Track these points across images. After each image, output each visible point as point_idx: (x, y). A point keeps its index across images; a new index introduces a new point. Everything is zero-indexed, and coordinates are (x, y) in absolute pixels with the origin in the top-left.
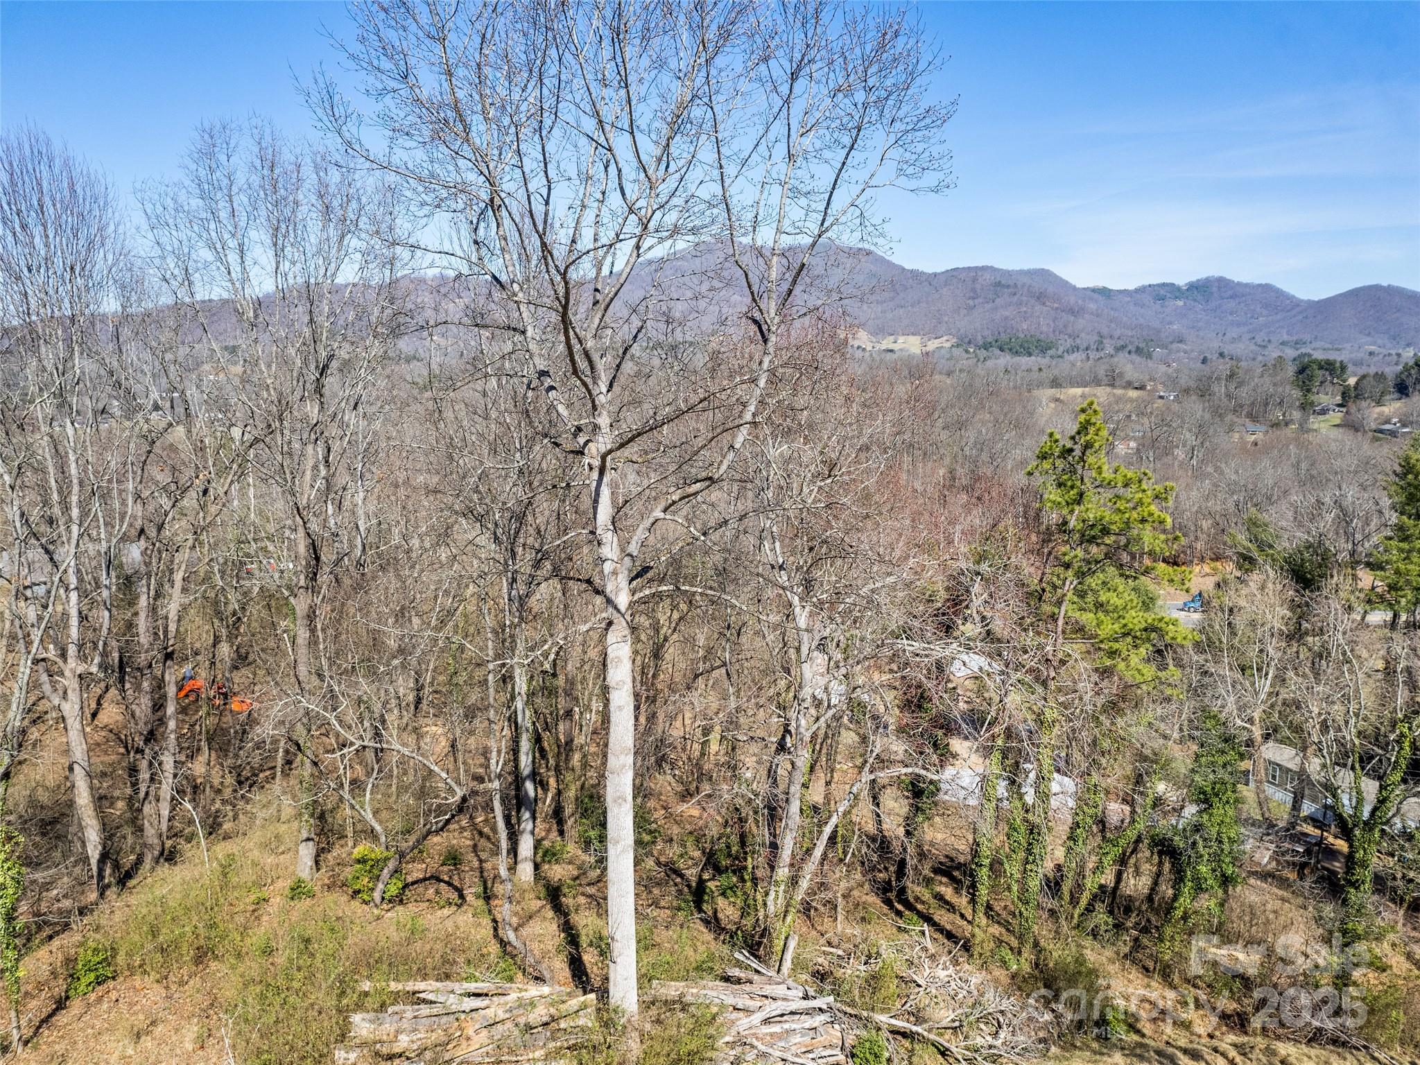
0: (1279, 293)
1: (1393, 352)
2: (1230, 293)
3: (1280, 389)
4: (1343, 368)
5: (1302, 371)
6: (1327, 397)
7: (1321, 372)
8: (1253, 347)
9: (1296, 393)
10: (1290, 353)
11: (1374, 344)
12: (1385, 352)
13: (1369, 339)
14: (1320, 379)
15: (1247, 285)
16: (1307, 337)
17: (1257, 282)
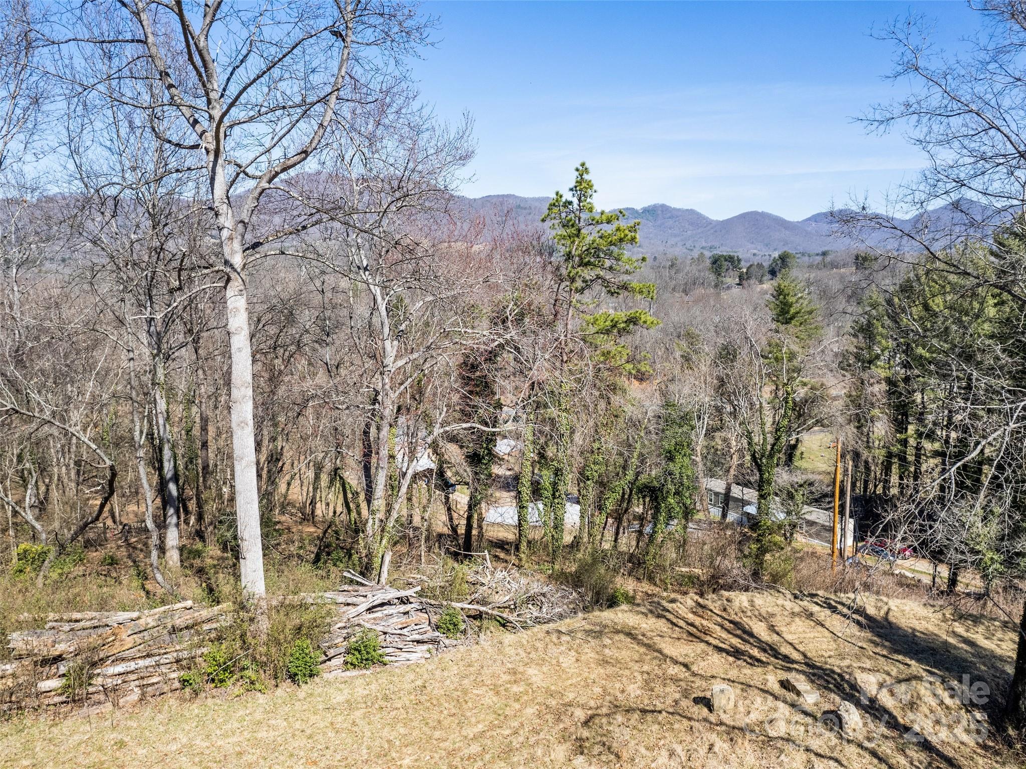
0: (699, 216)
1: (767, 254)
2: (669, 215)
3: (702, 274)
4: (739, 260)
5: (714, 262)
6: (731, 279)
7: (726, 263)
8: (685, 250)
9: (712, 277)
10: (708, 254)
11: (756, 249)
12: (762, 254)
13: (753, 246)
14: (726, 267)
15: (679, 210)
16: (717, 244)
17: (686, 208)
